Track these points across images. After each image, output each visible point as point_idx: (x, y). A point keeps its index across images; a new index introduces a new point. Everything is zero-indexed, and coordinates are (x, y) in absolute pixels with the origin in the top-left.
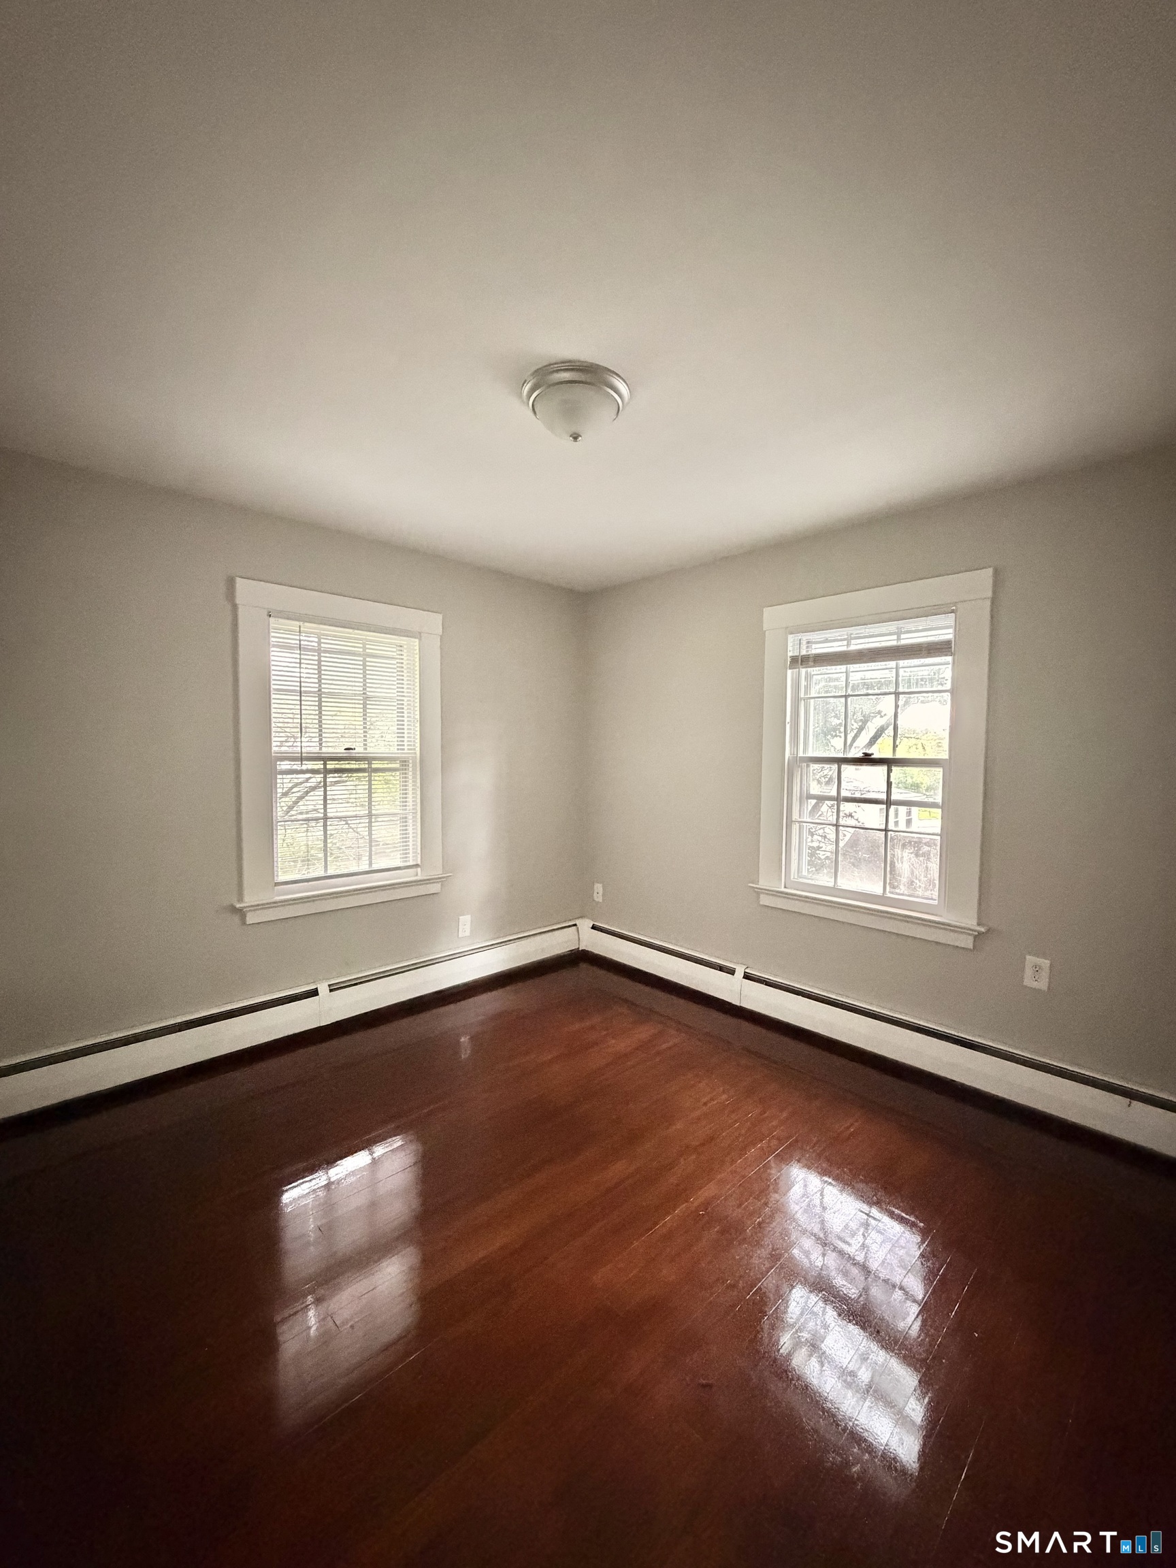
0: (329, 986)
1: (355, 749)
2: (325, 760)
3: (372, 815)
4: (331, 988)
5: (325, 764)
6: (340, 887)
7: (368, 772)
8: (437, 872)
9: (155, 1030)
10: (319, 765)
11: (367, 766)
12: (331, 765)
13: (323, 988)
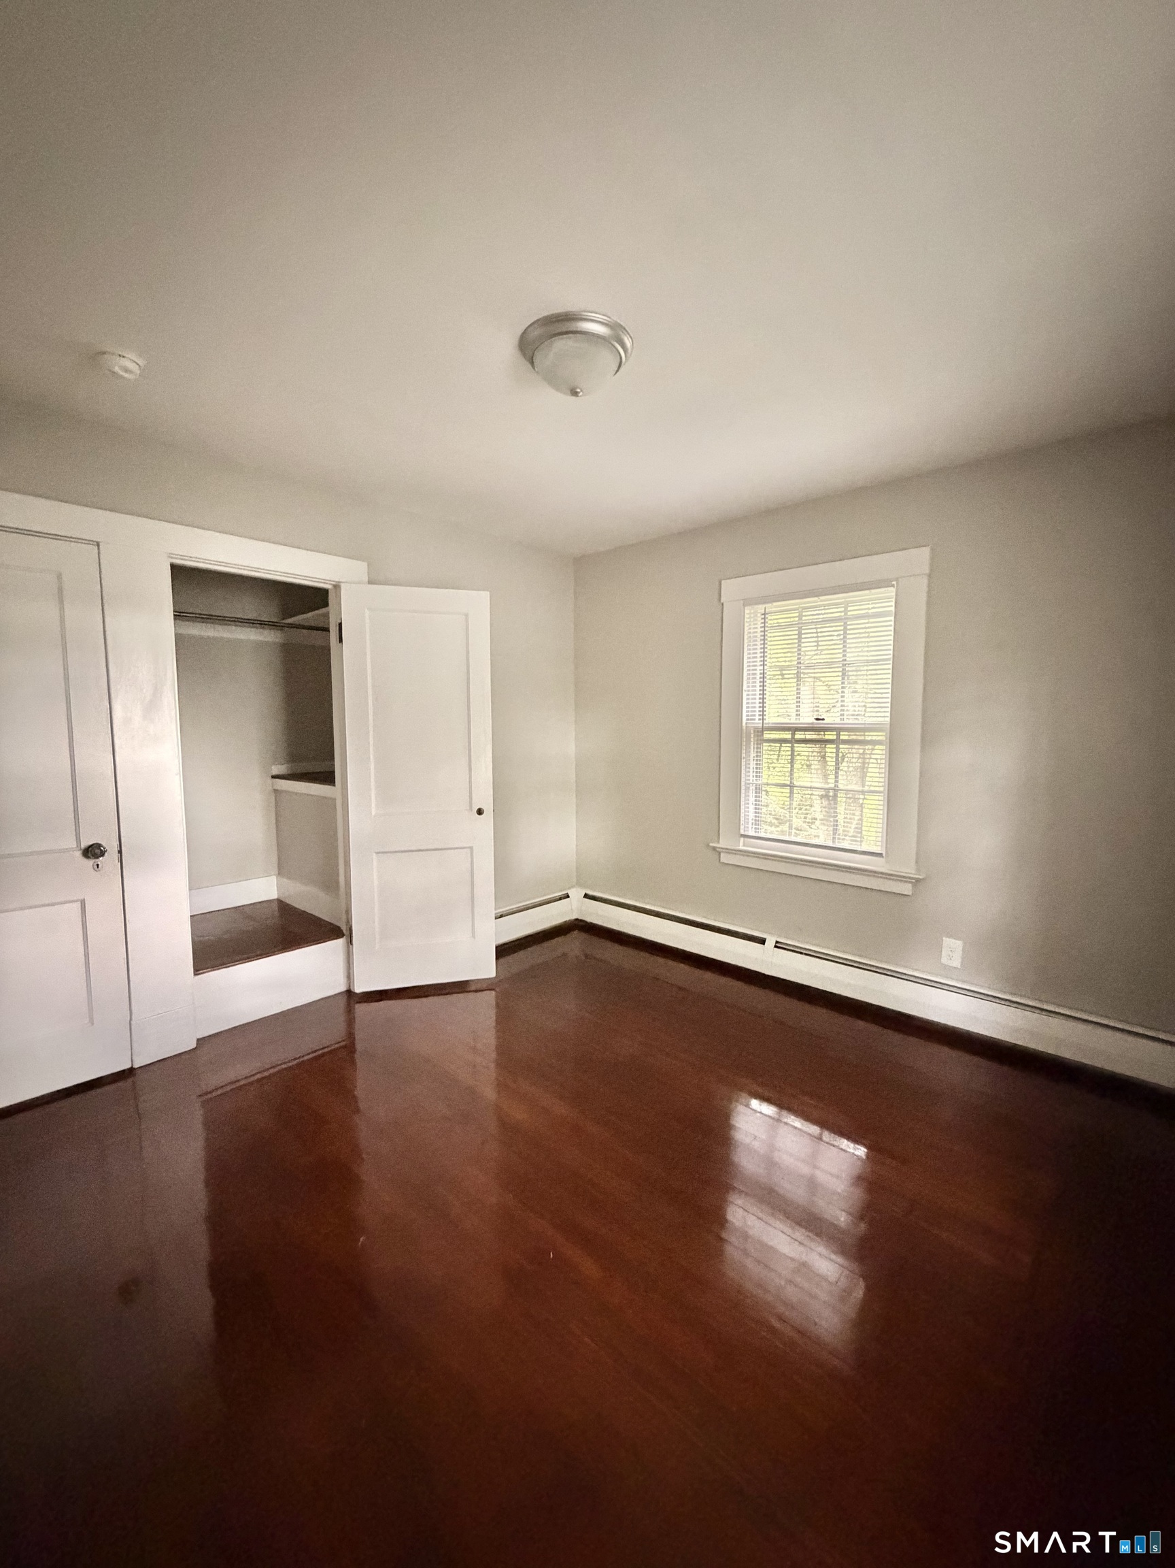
0: (777, 942)
1: (823, 719)
2: (794, 730)
3: (838, 790)
4: (777, 945)
5: (793, 734)
6: (794, 854)
7: (836, 744)
8: (910, 870)
9: (668, 915)
10: (788, 736)
11: (835, 737)
12: (799, 736)
13: (770, 942)
